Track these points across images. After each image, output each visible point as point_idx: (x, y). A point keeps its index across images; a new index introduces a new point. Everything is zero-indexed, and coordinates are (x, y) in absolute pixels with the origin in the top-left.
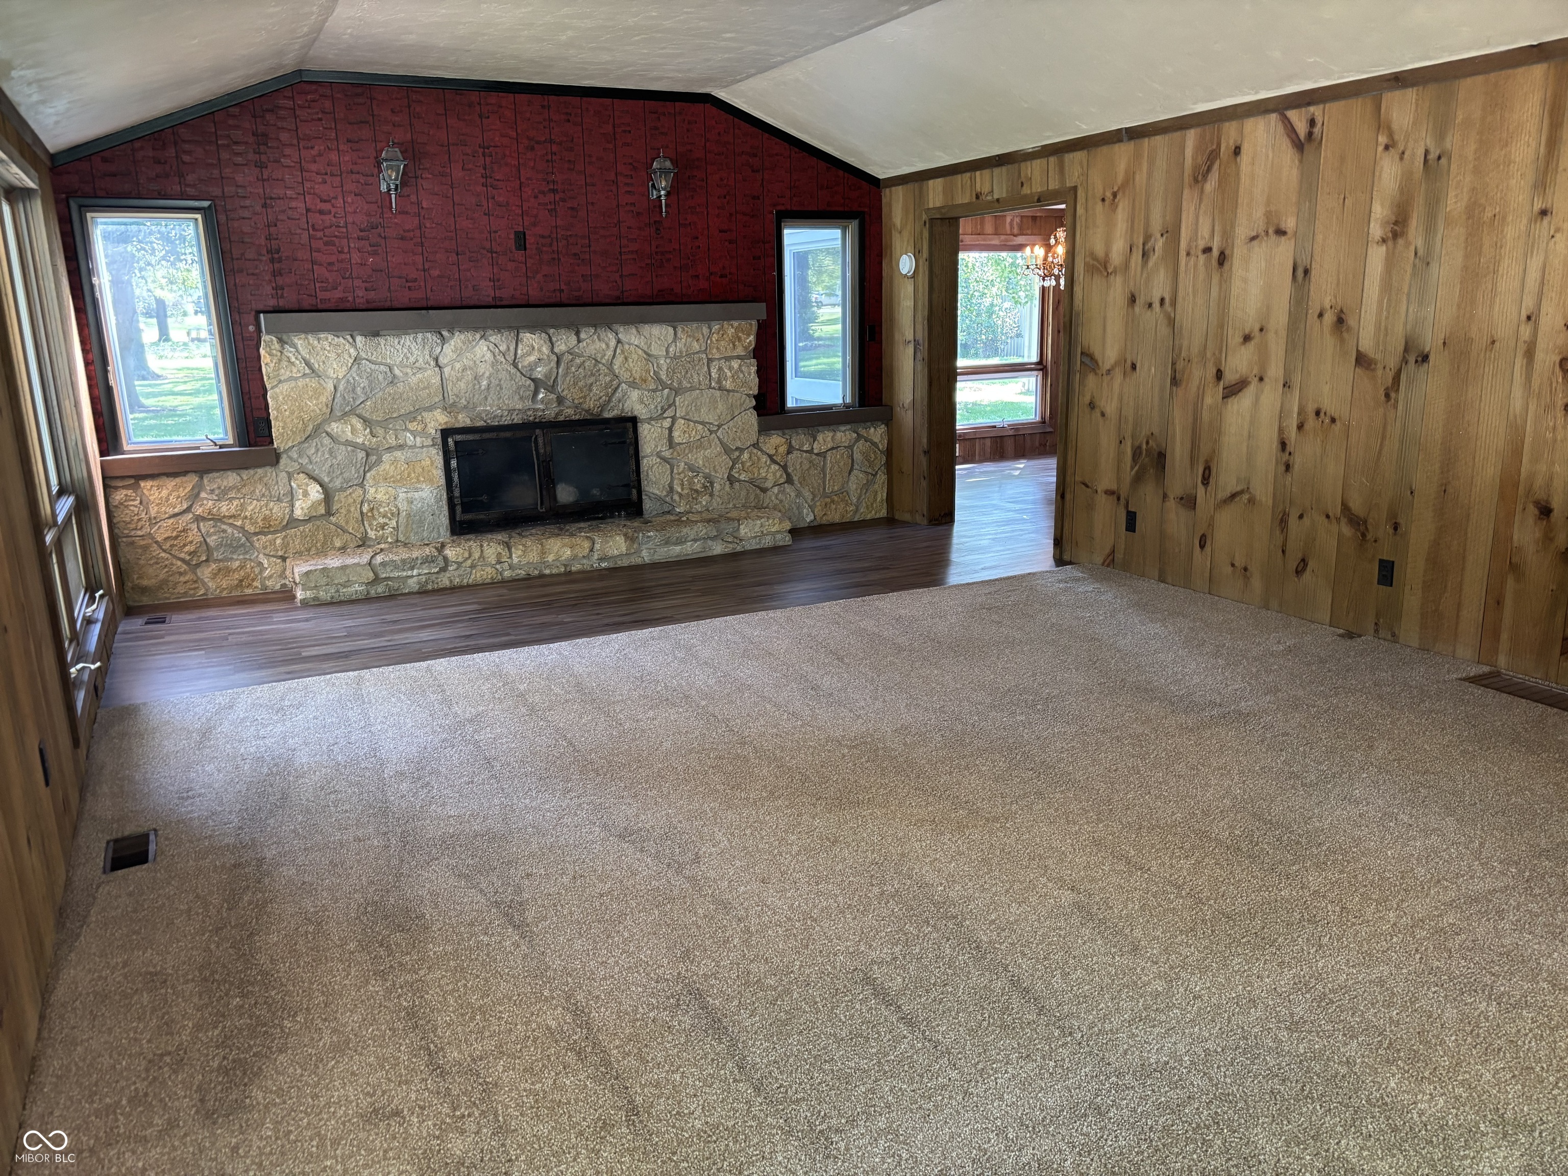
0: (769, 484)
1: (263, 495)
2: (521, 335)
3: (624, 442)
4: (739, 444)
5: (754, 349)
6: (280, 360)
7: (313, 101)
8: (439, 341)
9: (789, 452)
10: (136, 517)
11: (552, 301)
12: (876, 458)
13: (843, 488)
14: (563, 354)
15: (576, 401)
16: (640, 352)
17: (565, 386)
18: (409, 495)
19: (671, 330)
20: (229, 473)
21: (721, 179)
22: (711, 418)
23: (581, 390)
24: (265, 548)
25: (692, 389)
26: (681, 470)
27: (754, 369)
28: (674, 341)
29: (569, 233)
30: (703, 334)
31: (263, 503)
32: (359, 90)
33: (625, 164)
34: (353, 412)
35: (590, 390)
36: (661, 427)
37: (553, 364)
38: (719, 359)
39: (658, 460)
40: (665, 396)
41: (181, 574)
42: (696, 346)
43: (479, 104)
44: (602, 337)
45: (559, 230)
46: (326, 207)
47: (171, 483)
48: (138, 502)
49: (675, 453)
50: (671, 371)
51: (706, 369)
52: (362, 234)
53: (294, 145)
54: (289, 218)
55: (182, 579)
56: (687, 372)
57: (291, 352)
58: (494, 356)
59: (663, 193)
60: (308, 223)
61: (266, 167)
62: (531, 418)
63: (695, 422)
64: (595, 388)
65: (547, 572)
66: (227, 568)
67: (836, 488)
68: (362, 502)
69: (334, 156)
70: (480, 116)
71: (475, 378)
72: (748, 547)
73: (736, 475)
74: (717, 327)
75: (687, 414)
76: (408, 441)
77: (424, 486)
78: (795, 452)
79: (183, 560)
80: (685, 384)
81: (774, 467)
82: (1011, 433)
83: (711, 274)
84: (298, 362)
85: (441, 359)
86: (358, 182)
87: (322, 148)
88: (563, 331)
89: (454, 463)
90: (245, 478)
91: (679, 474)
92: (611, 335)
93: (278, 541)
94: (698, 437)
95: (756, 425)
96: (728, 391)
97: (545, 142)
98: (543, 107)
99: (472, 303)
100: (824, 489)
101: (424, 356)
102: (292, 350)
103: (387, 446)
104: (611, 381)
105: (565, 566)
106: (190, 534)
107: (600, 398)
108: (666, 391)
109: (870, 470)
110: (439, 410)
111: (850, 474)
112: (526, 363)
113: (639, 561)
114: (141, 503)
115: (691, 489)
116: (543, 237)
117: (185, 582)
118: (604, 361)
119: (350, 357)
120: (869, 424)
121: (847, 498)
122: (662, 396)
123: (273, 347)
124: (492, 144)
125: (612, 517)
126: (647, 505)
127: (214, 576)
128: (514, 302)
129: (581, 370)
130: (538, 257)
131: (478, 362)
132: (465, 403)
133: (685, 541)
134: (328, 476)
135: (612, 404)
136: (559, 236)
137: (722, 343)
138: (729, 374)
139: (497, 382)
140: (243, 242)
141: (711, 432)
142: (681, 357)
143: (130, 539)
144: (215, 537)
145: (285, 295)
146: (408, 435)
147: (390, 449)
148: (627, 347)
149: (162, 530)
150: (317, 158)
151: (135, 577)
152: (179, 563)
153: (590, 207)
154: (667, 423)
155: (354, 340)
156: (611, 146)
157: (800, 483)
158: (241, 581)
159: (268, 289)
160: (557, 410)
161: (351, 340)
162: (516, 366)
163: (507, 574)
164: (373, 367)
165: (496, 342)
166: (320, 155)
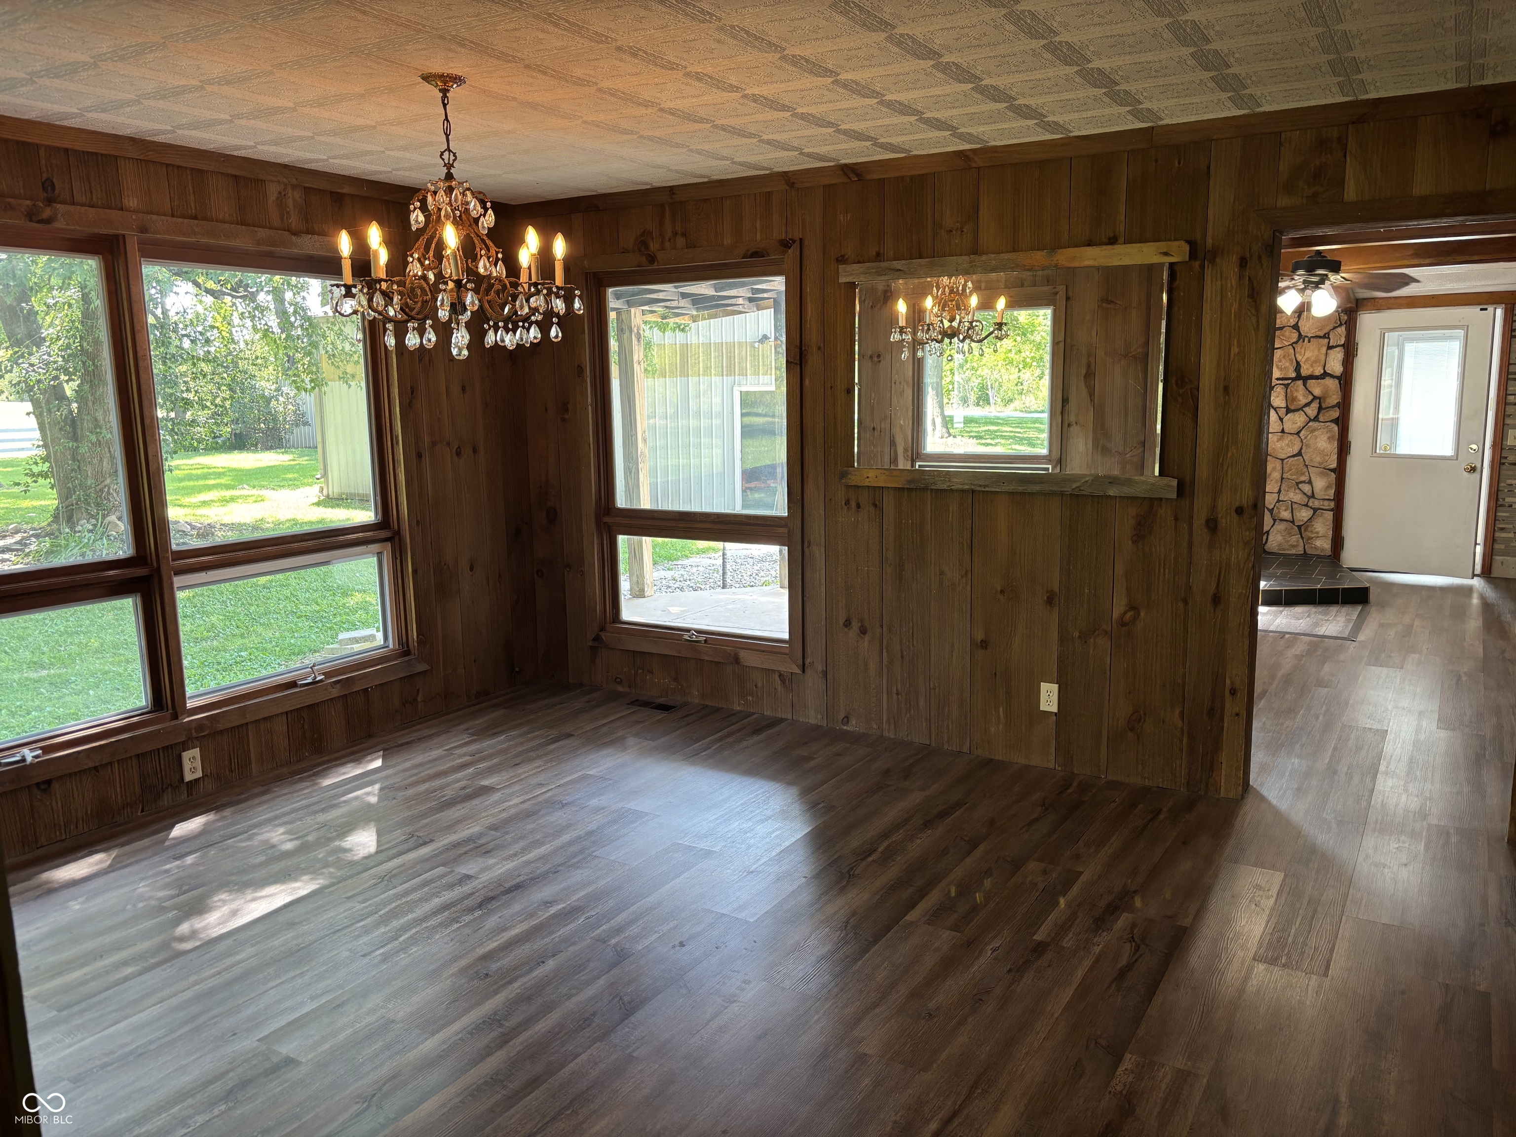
82: (335, 692)
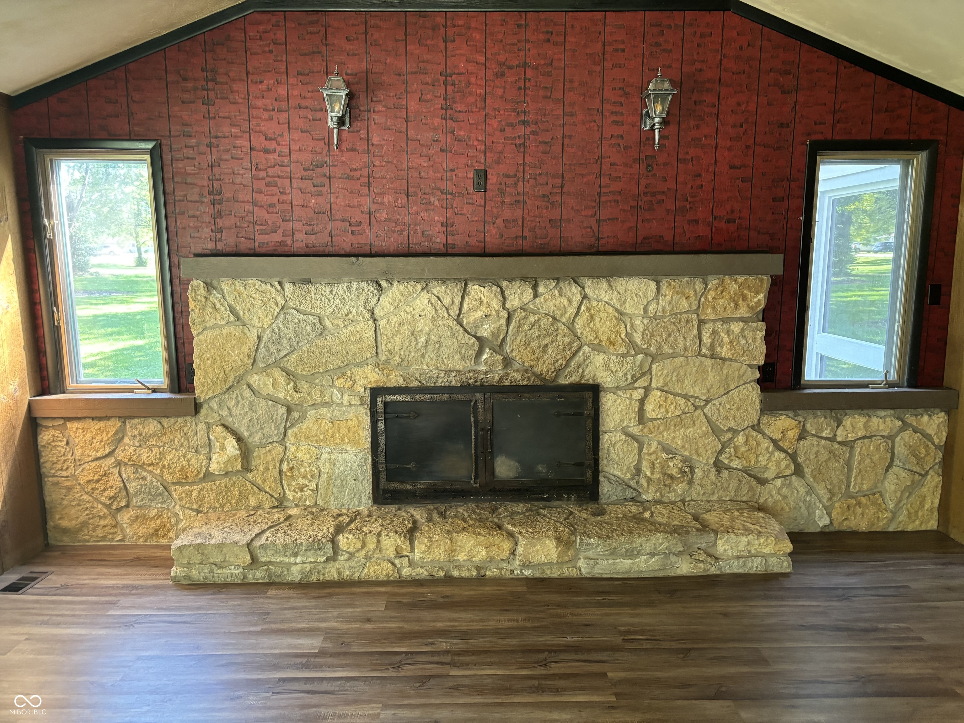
0: (770, 475)
1: (182, 445)
2: (469, 287)
3: (581, 414)
4: (732, 424)
5: (764, 310)
6: (204, 307)
7: (266, 32)
8: (375, 291)
9: (801, 437)
10: (63, 458)
11: (513, 249)
12: (928, 454)
13: (876, 487)
14: (516, 310)
15: (527, 364)
16: (611, 310)
17: (515, 346)
18: (332, 456)
19: (653, 285)
20: (150, 420)
21: (739, 104)
22: (698, 391)
23: (533, 351)
24: (181, 499)
25: (674, 355)
26: (652, 450)
27: (761, 334)
28: (657, 297)
29: (539, 171)
30: (695, 291)
31: (181, 453)
32: (314, 18)
33: (614, 89)
34: (276, 364)
35: (544, 352)
36: (631, 398)
37: (503, 321)
38: (715, 321)
39: (623, 437)
40: (638, 363)
41: (101, 518)
42: (684, 305)
43: (445, 26)
44: (564, 291)
45: (527, 168)
46: (271, 145)
47: (96, 426)
48: (65, 443)
49: (646, 430)
50: (649, 334)
51: (695, 331)
52: (306, 173)
53: (244, 80)
54: (232, 158)
55: (102, 523)
56: (670, 335)
57: (217, 298)
58: (436, 310)
59: (657, 120)
60: (251, 163)
61: (213, 105)
62: (471, 381)
63: (675, 395)
64: (550, 350)
65: (456, 573)
66: (145, 515)
67: (865, 487)
68: (282, 460)
69: (282, 90)
70: (445, 41)
71: (412, 334)
72: (727, 570)
73: (726, 462)
74: (715, 282)
75: (666, 384)
76: (334, 398)
77: (349, 448)
78: (810, 438)
79: (104, 504)
80: (666, 349)
81: (778, 455)
83: (715, 218)
84: (223, 309)
85: (376, 311)
86: (306, 118)
87: (271, 82)
88: (518, 284)
89: (381, 426)
90: (166, 426)
91: (650, 454)
92: (575, 289)
93: (195, 494)
94: (678, 413)
95: (758, 402)
96: (723, 360)
97: (517, 66)
98: (519, 26)
99: (420, 250)
100: (848, 487)
101: (357, 308)
102: (219, 295)
103: (311, 403)
104: (571, 343)
105: (478, 568)
106: (111, 478)
107: (557, 361)
108: (640, 357)
109: (917, 469)
110: (370, 367)
111: (887, 471)
112: (472, 319)
113: (574, 573)
114: (68, 443)
115: (664, 474)
116: (508, 176)
117: (104, 526)
118: (564, 320)
119: (277, 304)
120: (920, 410)
121: (880, 501)
122: (634, 363)
123: (198, 293)
124: (456, 71)
125: (560, 499)
126: (605, 488)
127: (133, 522)
128: (468, 250)
129: (535, 329)
130: (499, 199)
131: (417, 316)
132: (399, 360)
133: (639, 554)
134: (248, 432)
135: (570, 369)
136: (526, 175)
137: (721, 302)
138: (726, 339)
139: (437, 339)
140: (186, 183)
141: (696, 408)
142: (664, 316)
143: (55, 479)
144: (134, 484)
145: (223, 238)
146: (335, 391)
147: (314, 406)
148: (594, 303)
149: (85, 473)
150: (265, 93)
151: (58, 517)
152: (100, 506)
153: (566, 141)
154: (638, 395)
155: (283, 288)
156: (598, 69)
157: (814, 477)
158: (157, 530)
159: (207, 232)
160: (502, 373)
161: (278, 287)
162: (460, 324)
163: (406, 572)
164: (301, 317)
165: (439, 295)
166: (269, 90)
